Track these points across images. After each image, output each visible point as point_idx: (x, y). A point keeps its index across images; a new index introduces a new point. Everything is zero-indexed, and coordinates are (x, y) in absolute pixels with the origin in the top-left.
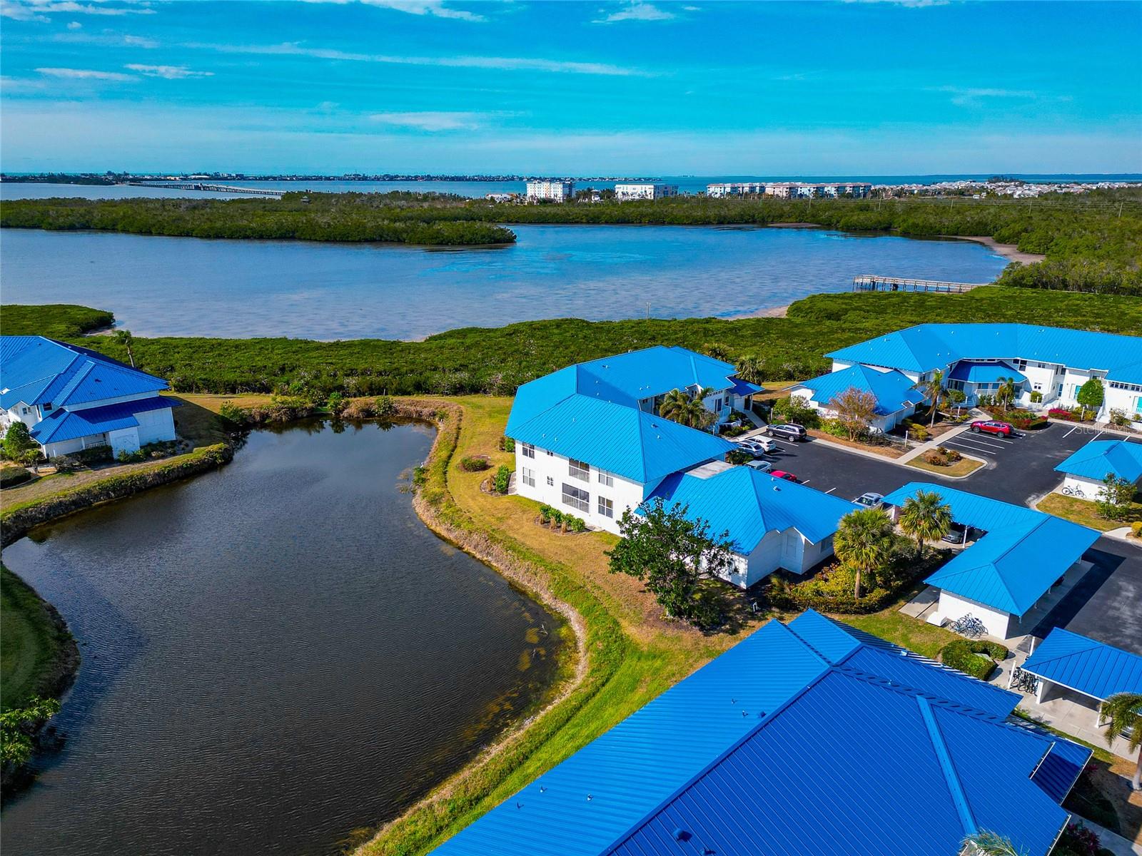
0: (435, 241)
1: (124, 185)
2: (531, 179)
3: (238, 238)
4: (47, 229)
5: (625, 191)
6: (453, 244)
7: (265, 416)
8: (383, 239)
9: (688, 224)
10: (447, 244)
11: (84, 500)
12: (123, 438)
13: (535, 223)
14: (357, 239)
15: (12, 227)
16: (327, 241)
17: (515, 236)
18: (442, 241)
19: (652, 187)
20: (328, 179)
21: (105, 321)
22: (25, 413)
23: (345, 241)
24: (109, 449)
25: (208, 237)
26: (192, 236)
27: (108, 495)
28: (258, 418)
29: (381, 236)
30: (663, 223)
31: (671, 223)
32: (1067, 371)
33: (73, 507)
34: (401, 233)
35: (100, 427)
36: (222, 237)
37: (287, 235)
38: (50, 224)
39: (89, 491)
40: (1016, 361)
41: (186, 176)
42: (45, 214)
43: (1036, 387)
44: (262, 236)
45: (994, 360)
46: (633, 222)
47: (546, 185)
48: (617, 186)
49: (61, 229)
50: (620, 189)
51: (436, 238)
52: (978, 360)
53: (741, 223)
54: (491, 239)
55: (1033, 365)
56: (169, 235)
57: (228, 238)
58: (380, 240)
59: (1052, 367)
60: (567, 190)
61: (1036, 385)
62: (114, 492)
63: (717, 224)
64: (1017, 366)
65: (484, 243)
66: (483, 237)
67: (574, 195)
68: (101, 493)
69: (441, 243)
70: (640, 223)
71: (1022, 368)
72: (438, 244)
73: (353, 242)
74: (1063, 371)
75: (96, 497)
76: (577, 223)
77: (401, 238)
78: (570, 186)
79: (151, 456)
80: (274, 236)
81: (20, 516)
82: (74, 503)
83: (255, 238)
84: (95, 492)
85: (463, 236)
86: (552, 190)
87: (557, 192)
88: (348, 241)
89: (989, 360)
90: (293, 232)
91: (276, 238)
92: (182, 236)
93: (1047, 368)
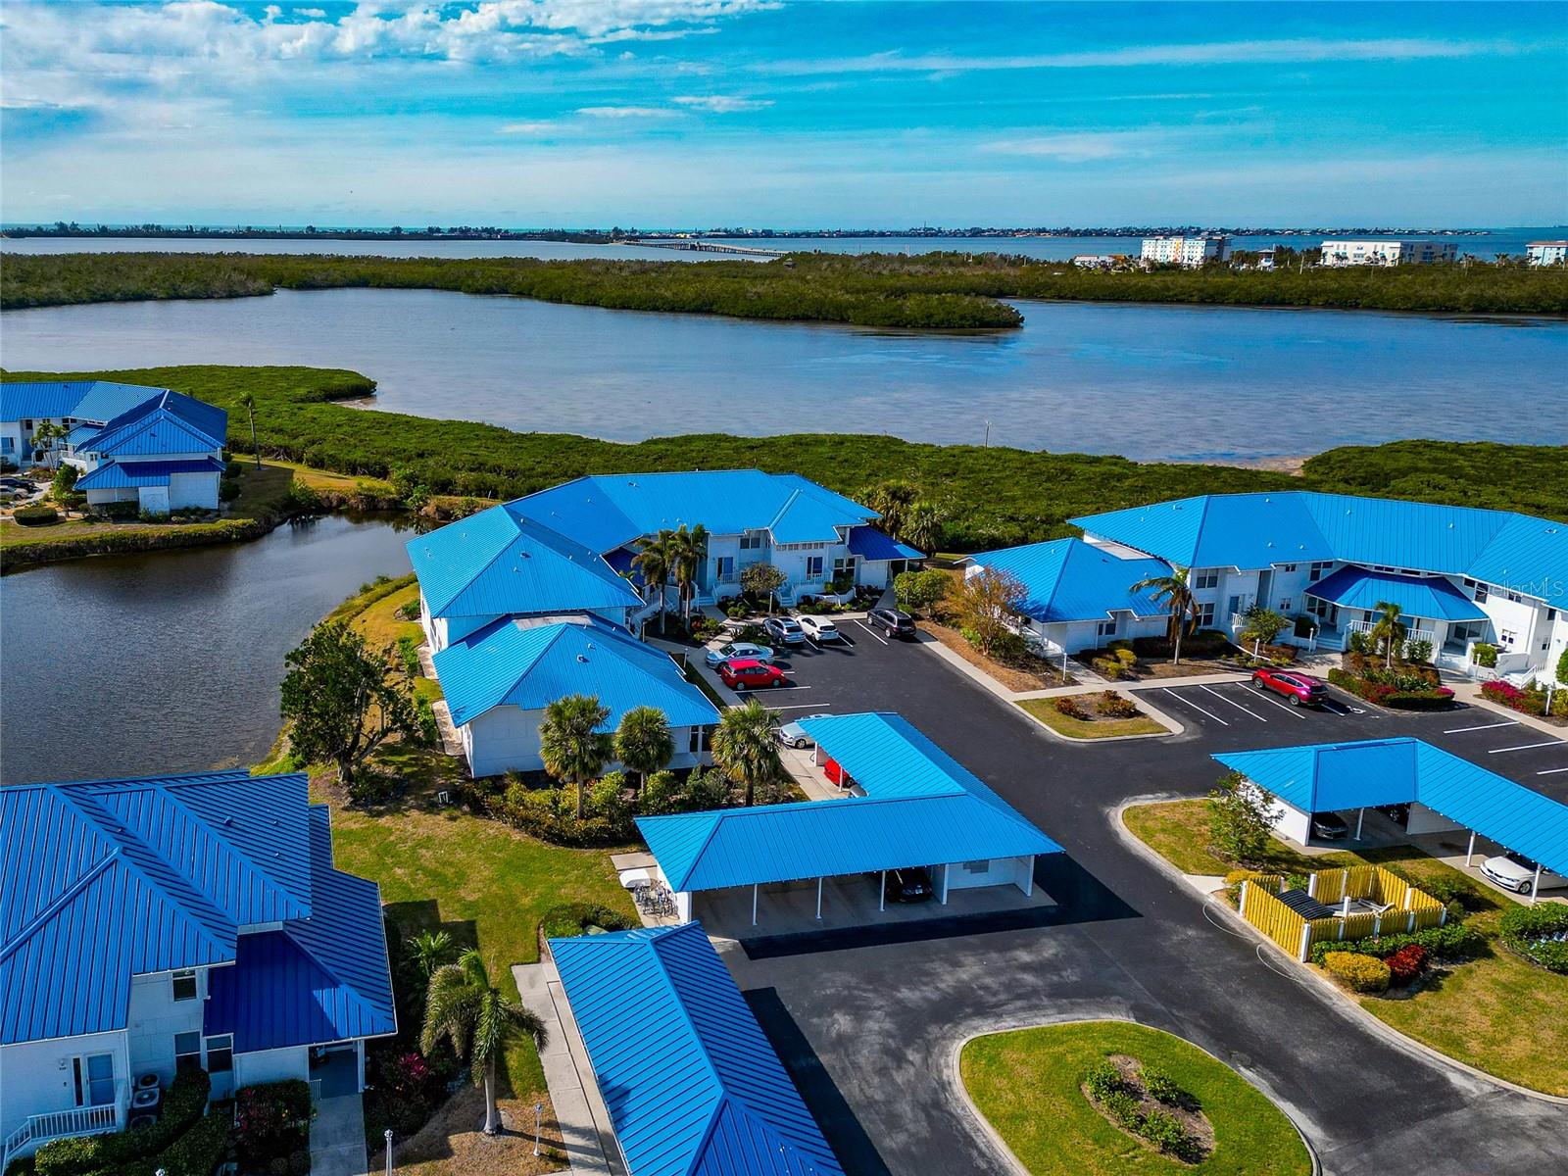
0: (887, 322)
1: (619, 244)
2: (1151, 233)
3: (645, 309)
4: (466, 292)
5: (1341, 252)
6: (913, 327)
7: (342, 501)
8: (820, 317)
9: (1405, 309)
10: (905, 326)
11: (81, 549)
12: (154, 496)
13: (1104, 300)
14: (784, 315)
15: (437, 288)
16: (747, 317)
17: (1023, 319)
18: (898, 322)
19: (1398, 245)
20: (882, 235)
21: (364, 390)
22: (92, 459)
23: (769, 318)
24: (136, 504)
25: (614, 307)
26: (598, 305)
27: (105, 549)
28: (335, 503)
29: (819, 312)
30: (1356, 306)
31: (1372, 307)
32: (1558, 615)
33: (67, 554)
34: (847, 308)
35: (134, 481)
36: (629, 308)
37: (705, 308)
38: (469, 286)
39: (89, 542)
40: (1470, 583)
41: (700, 233)
42: (471, 274)
43: (1504, 638)
44: (675, 308)
45: (1418, 573)
46: (1291, 304)
47: (1176, 241)
48: (1325, 243)
49: (477, 292)
50: (1331, 248)
51: (889, 318)
52: (1381, 568)
53: (1531, 313)
54: (975, 321)
55: (1499, 593)
56: (576, 304)
57: (635, 309)
58: (818, 319)
59: (1534, 603)
60: (1214, 250)
61: (1506, 634)
62: (112, 547)
63: (1472, 312)
64: (1471, 592)
65: (962, 327)
66: (962, 318)
67: (1226, 257)
68: (99, 546)
69: (896, 325)
70: (1308, 304)
71: (1481, 598)
72: (891, 326)
73: (779, 319)
74: (1551, 614)
75: (94, 549)
76: (1181, 301)
77: (845, 316)
78: (1221, 244)
79: (170, 520)
80: (687, 308)
81: (14, 551)
82: (69, 550)
83: (665, 310)
84: (94, 543)
85: (932, 315)
86: (1186, 249)
87: (1193, 252)
88: (772, 318)
89: (1404, 571)
90: (712, 305)
91: (688, 311)
92: (588, 305)
93: (1524, 604)
